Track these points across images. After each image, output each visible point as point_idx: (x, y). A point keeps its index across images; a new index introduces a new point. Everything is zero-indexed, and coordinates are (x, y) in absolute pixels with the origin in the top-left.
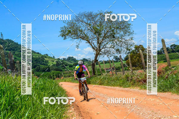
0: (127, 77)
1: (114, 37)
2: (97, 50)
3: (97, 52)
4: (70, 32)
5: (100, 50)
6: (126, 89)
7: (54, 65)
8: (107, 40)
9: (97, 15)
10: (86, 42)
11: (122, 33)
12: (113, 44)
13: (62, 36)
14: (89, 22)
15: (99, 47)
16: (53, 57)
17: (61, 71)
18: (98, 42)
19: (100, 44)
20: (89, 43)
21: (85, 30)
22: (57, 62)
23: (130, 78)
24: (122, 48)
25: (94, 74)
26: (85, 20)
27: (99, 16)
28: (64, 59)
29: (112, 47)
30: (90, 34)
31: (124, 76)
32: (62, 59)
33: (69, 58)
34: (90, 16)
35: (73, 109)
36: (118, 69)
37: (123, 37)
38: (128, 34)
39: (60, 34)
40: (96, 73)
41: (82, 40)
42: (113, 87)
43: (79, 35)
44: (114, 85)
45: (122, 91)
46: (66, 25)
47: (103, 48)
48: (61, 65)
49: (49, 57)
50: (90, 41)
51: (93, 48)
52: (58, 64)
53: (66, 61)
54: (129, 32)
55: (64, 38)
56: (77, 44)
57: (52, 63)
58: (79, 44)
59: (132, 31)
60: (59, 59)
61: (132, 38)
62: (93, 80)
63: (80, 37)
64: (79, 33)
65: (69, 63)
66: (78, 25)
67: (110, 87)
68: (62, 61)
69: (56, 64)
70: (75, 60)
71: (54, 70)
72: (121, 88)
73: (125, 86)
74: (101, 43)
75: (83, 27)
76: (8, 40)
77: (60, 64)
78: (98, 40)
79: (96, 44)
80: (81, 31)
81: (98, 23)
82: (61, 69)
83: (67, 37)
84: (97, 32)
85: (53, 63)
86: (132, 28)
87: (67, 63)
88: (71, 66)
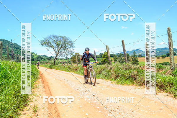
0: (69, 67)
1: (66, 48)
4: (45, 43)
5: (58, 53)
6: (68, 72)
7: (36, 58)
8: (62, 49)
9: (59, 37)
10: (52, 48)
11: (69, 46)
13: (41, 45)
14: (54, 40)
17: (40, 61)
19: (59, 50)
21: (52, 43)
23: (70, 68)
24: (69, 53)
25: (55, 64)
26: (53, 38)
28: (42, 56)
29: (64, 52)
30: (55, 45)
31: (68, 67)
33: (44, 55)
34: (55, 37)
35: (40, 80)
36: (66, 63)
37: (70, 49)
38: (72, 47)
39: (40, 43)
40: (56, 64)
42: (62, 71)
44: (62, 70)
45: (66, 73)
46: (44, 40)
47: (60, 52)
49: (35, 54)
50: (54, 49)
51: (55, 52)
52: (38, 58)
56: (48, 49)
59: (74, 46)
61: (74, 49)
62: (53, 67)
63: (50, 46)
64: (49, 44)
65: (44, 58)
66: (49, 40)
67: (60, 71)
68: (41, 56)
70: (47, 56)
72: (66, 72)
75: (51, 41)
76: (15, 43)
79: (57, 50)
81: (59, 41)
83: (43, 45)
84: (58, 45)
86: (74, 45)
88: (44, 59)
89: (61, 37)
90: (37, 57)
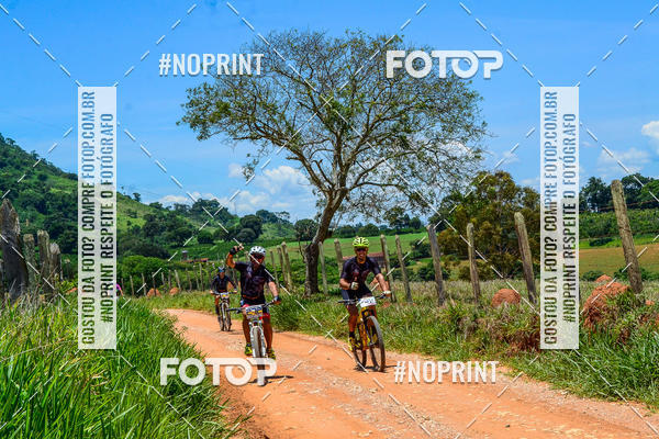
0: (456, 318)
1: (405, 144)
2: (330, 192)
3: (331, 199)
4: (225, 109)
5: (344, 193)
7: (137, 229)
9: (339, 49)
10: (289, 153)
11: (438, 128)
12: (398, 172)
13: (193, 125)
14: (305, 75)
15: (343, 180)
16: (133, 197)
18: (337, 159)
19: (344, 166)
20: (302, 159)
21: (287, 103)
22: (150, 219)
23: (468, 321)
24: (437, 190)
25: (315, 289)
26: (291, 64)
27: (349, 52)
29: (395, 182)
30: (306, 124)
31: (441, 312)
32: (173, 209)
34: (312, 50)
37: (442, 146)
40: (324, 286)
41: (270, 145)
43: (259, 124)
46: (212, 82)
47: (356, 185)
48: (166, 233)
50: (306, 153)
51: (315, 180)
52: (152, 229)
53: (187, 215)
54: (467, 128)
55: (198, 134)
56: (250, 160)
57: (129, 224)
58: (256, 163)
59: (478, 124)
60: (157, 206)
61: (479, 151)
62: (309, 313)
63: (267, 136)
64: (262, 117)
65: (197, 225)
66: (262, 83)
68: (172, 215)
69: (146, 228)
70: (224, 215)
71: (138, 251)
73: (447, 352)
74: (348, 166)
75: (280, 93)
77: (163, 229)
78: (338, 149)
79: (327, 165)
80: (272, 109)
81: (343, 84)
82: (166, 247)
83: (212, 129)
84: (337, 124)
85: (132, 220)
87: (191, 226)
88: (206, 239)
89: (357, 45)
90: (141, 222)
